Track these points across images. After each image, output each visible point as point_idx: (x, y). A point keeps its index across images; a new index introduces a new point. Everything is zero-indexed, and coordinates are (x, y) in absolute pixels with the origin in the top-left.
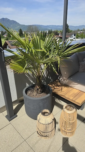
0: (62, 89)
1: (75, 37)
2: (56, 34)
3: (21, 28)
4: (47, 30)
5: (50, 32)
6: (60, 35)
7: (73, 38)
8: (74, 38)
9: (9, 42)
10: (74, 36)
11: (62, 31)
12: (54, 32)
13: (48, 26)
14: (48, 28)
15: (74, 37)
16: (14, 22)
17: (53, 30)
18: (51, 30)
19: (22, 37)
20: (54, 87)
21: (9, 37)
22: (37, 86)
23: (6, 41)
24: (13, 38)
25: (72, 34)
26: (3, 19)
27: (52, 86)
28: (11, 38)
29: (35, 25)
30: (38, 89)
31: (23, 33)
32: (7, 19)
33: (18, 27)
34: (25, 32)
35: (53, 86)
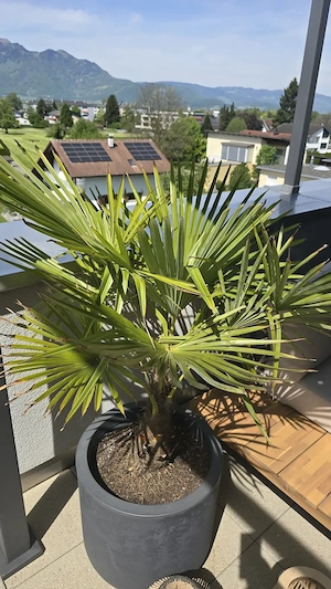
0: (268, 431)
1: (327, 140)
2: (253, 123)
3: (115, 93)
4: (218, 107)
5: (228, 115)
6: (264, 130)
7: (318, 146)
8: (323, 146)
9: (62, 145)
10: (325, 136)
11: (274, 112)
12: (244, 115)
13: (219, 91)
14: (220, 98)
15: (322, 141)
16: (90, 67)
17: (240, 108)
18: (232, 107)
19: (113, 127)
20: (230, 415)
21: (66, 126)
22: (150, 434)
23: (52, 140)
24: (80, 130)
25: (317, 130)
26: (50, 53)
27: (222, 406)
28: (74, 129)
29: (170, 84)
30: (152, 452)
31: (122, 111)
32: (65, 56)
33: (104, 90)
34: (127, 108)
35: (227, 408)
